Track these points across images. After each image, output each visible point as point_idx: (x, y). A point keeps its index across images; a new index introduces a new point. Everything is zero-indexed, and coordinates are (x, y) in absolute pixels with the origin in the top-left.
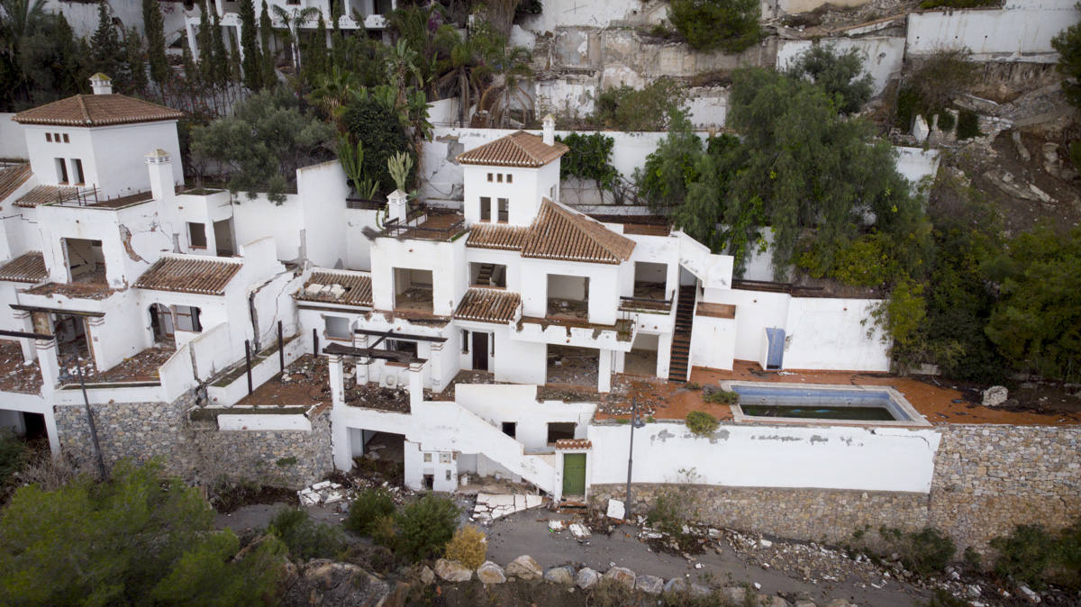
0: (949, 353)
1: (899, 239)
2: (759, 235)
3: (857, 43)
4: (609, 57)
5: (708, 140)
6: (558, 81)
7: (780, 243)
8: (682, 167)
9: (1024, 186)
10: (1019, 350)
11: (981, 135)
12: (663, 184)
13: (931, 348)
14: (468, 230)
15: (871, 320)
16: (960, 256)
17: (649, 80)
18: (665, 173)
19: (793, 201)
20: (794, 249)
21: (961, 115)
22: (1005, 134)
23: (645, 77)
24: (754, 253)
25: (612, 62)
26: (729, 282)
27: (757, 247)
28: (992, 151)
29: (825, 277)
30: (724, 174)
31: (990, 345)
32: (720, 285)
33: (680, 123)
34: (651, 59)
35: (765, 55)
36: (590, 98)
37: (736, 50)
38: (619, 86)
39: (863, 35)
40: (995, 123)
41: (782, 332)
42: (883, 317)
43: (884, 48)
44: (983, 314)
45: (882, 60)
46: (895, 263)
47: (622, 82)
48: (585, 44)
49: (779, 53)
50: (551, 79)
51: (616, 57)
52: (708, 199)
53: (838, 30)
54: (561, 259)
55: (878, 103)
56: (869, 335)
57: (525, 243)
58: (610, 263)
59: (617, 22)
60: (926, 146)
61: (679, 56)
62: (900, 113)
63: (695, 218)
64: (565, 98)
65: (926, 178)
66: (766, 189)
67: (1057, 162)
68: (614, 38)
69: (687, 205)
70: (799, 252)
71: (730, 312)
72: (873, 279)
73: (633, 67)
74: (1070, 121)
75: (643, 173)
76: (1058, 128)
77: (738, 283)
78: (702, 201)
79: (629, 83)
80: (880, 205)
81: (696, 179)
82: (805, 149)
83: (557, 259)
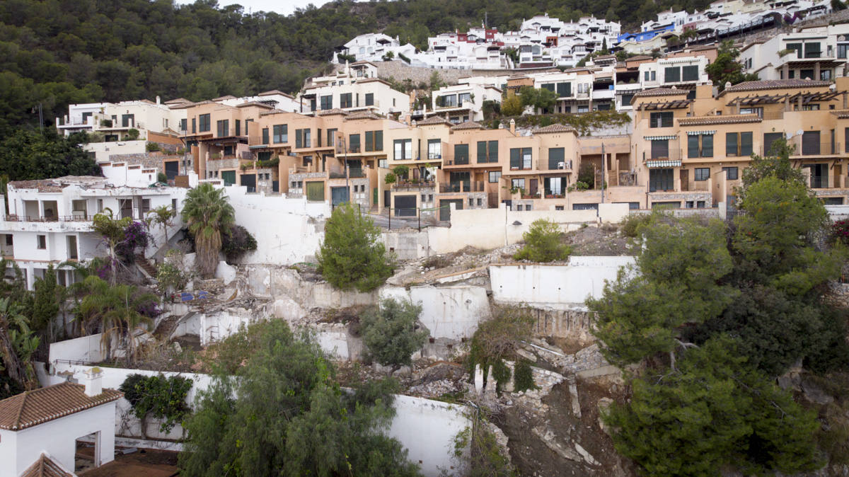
3: (438, 292)
4: (278, 291)
6: (222, 313)
9: (569, 446)
11: (534, 389)
17: (306, 310)
22: (560, 387)
23: (304, 308)
25: (280, 295)
34: (308, 293)
39: (452, 283)
40: (548, 376)
48: (268, 278)
51: (283, 291)
53: (433, 278)
59: (309, 257)
61: (327, 291)
64: (228, 327)
68: (281, 276)
73: (296, 299)
76: (616, 384)
79: (294, 312)
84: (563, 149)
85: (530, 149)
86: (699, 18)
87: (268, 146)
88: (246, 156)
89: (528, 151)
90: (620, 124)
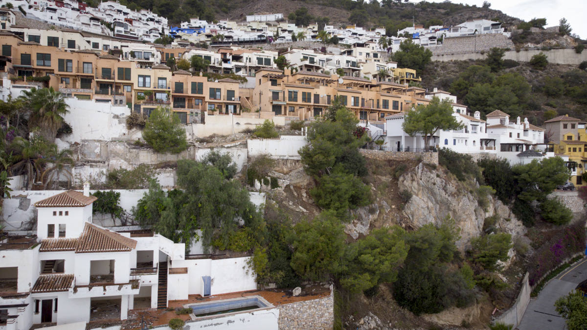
0: (279, 276)
1: (254, 229)
2: (195, 233)
3: (229, 150)
4: (113, 155)
5: (168, 192)
6: (85, 166)
7: (205, 236)
8: (157, 204)
9: (297, 207)
10: (303, 270)
11: (280, 187)
12: (148, 213)
13: (272, 275)
14: (40, 243)
15: (247, 266)
16: (278, 235)
17: (134, 166)
18: (149, 208)
19: (210, 216)
20: (212, 239)
21: (271, 179)
22: (288, 187)
23: (132, 164)
24: (193, 242)
25: (114, 157)
26: (184, 256)
27: (195, 239)
28: (283, 192)
29: (226, 249)
30: (177, 206)
31: (293, 271)
32: (179, 258)
33: (155, 185)
34: (135, 156)
35: (190, 155)
36: (103, 174)
37: (177, 152)
38: (119, 169)
39: (231, 147)
40: (284, 182)
41: (209, 277)
42: (252, 264)
43: (239, 152)
44: (289, 258)
45: (240, 157)
46: (254, 240)
47: (121, 167)
48: (99, 148)
49: (196, 154)
50: (81, 165)
51: (116, 155)
52: (171, 218)
53: (220, 145)
54: (99, 252)
55: (240, 175)
56: (247, 273)
57: (77, 246)
58: (126, 251)
59: (115, 138)
60: (260, 191)
61: (149, 154)
62: (249, 179)
63: (165, 227)
64: (89, 175)
65: (262, 205)
66: (197, 212)
67: (306, 197)
68: (115, 146)
69: (161, 221)
70: (214, 239)
71: (185, 271)
72: (246, 248)
73: (126, 160)
74: (308, 182)
75: (136, 209)
76: (305, 184)
77: (188, 256)
78: (168, 219)
79: (124, 167)
80: (245, 216)
81: (164, 209)
82: (213, 193)
83: (97, 252)
84: (234, 91)
85: (220, 89)
86: (214, 27)
87: (33, 67)
88: (11, 71)
89: (219, 90)
90: (242, 82)
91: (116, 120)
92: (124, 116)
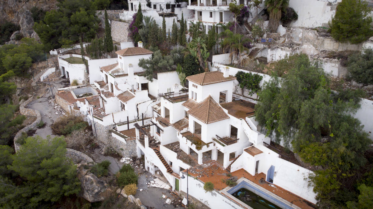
4: (305, 40)
6: (278, 49)
14: (187, 100)
15: (309, 180)
23: (318, 50)
32: (254, 142)
34: (321, 43)
36: (288, 56)
48: (301, 34)
50: (275, 48)
51: (308, 41)
56: (308, 186)
59: (325, 24)
61: (332, 42)
64: (280, 56)
68: (308, 33)
71: (257, 154)
72: (313, 163)
73: (314, 45)
79: (312, 51)
91: (329, 7)
92: (336, 3)
